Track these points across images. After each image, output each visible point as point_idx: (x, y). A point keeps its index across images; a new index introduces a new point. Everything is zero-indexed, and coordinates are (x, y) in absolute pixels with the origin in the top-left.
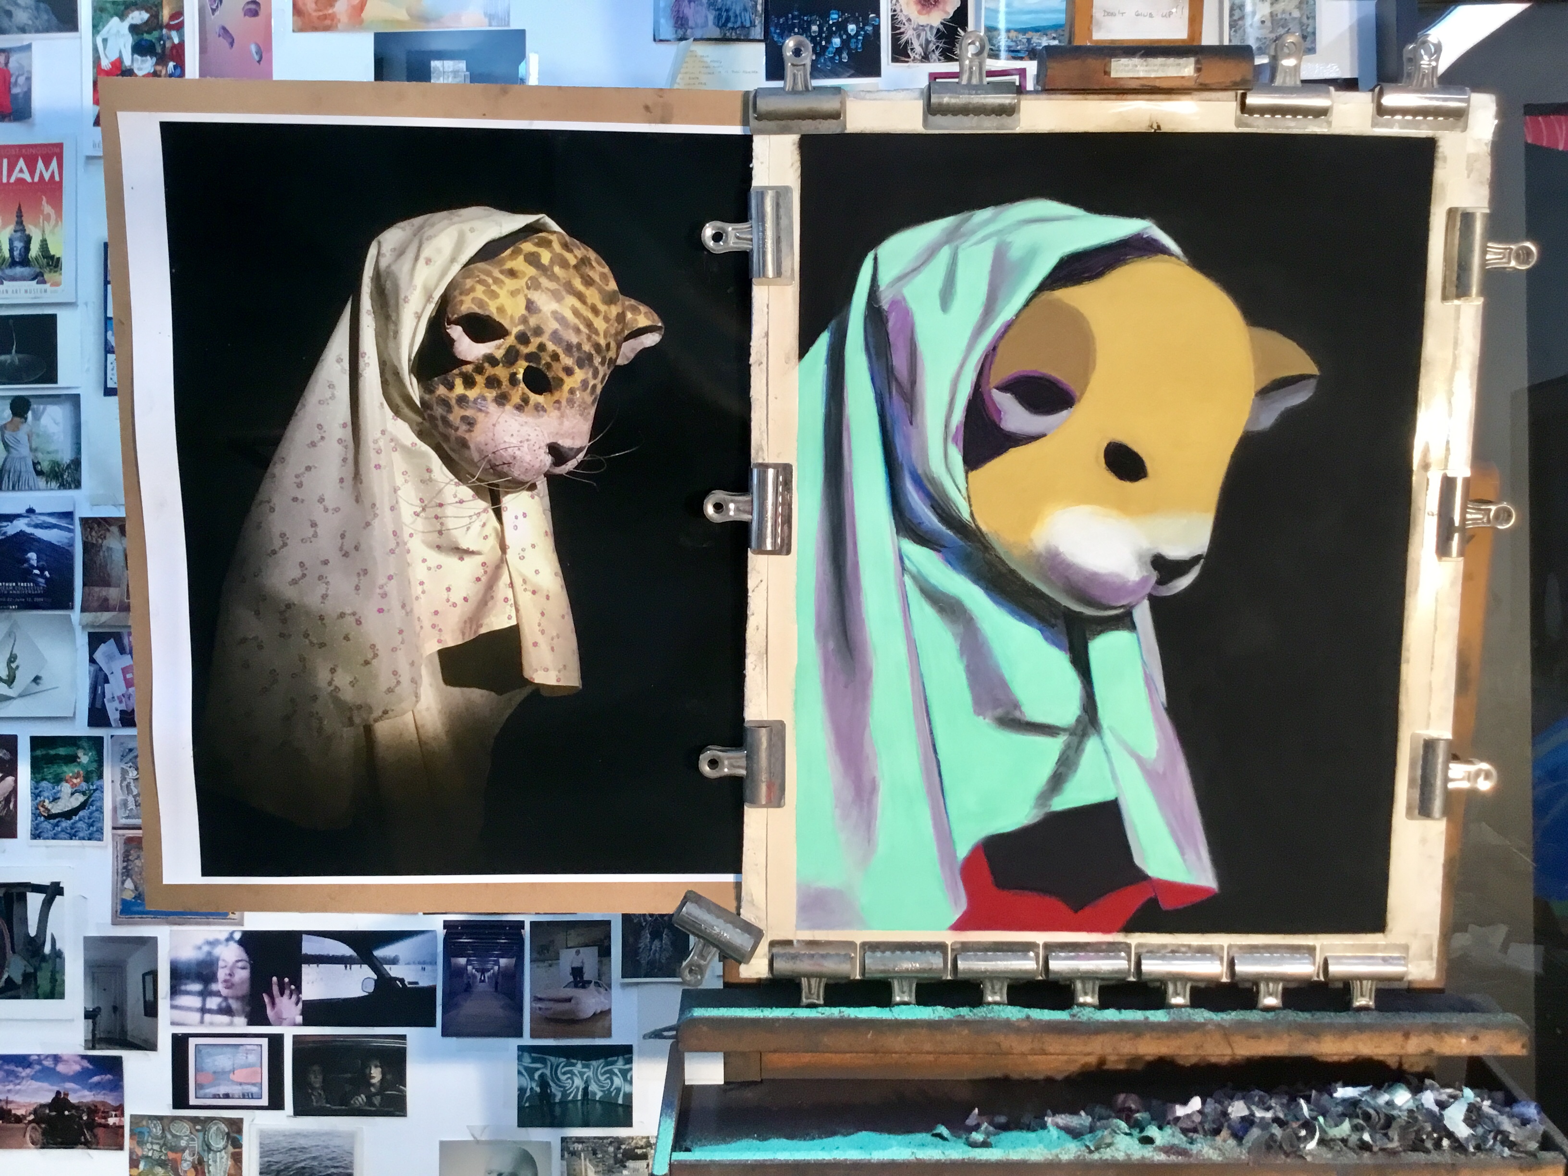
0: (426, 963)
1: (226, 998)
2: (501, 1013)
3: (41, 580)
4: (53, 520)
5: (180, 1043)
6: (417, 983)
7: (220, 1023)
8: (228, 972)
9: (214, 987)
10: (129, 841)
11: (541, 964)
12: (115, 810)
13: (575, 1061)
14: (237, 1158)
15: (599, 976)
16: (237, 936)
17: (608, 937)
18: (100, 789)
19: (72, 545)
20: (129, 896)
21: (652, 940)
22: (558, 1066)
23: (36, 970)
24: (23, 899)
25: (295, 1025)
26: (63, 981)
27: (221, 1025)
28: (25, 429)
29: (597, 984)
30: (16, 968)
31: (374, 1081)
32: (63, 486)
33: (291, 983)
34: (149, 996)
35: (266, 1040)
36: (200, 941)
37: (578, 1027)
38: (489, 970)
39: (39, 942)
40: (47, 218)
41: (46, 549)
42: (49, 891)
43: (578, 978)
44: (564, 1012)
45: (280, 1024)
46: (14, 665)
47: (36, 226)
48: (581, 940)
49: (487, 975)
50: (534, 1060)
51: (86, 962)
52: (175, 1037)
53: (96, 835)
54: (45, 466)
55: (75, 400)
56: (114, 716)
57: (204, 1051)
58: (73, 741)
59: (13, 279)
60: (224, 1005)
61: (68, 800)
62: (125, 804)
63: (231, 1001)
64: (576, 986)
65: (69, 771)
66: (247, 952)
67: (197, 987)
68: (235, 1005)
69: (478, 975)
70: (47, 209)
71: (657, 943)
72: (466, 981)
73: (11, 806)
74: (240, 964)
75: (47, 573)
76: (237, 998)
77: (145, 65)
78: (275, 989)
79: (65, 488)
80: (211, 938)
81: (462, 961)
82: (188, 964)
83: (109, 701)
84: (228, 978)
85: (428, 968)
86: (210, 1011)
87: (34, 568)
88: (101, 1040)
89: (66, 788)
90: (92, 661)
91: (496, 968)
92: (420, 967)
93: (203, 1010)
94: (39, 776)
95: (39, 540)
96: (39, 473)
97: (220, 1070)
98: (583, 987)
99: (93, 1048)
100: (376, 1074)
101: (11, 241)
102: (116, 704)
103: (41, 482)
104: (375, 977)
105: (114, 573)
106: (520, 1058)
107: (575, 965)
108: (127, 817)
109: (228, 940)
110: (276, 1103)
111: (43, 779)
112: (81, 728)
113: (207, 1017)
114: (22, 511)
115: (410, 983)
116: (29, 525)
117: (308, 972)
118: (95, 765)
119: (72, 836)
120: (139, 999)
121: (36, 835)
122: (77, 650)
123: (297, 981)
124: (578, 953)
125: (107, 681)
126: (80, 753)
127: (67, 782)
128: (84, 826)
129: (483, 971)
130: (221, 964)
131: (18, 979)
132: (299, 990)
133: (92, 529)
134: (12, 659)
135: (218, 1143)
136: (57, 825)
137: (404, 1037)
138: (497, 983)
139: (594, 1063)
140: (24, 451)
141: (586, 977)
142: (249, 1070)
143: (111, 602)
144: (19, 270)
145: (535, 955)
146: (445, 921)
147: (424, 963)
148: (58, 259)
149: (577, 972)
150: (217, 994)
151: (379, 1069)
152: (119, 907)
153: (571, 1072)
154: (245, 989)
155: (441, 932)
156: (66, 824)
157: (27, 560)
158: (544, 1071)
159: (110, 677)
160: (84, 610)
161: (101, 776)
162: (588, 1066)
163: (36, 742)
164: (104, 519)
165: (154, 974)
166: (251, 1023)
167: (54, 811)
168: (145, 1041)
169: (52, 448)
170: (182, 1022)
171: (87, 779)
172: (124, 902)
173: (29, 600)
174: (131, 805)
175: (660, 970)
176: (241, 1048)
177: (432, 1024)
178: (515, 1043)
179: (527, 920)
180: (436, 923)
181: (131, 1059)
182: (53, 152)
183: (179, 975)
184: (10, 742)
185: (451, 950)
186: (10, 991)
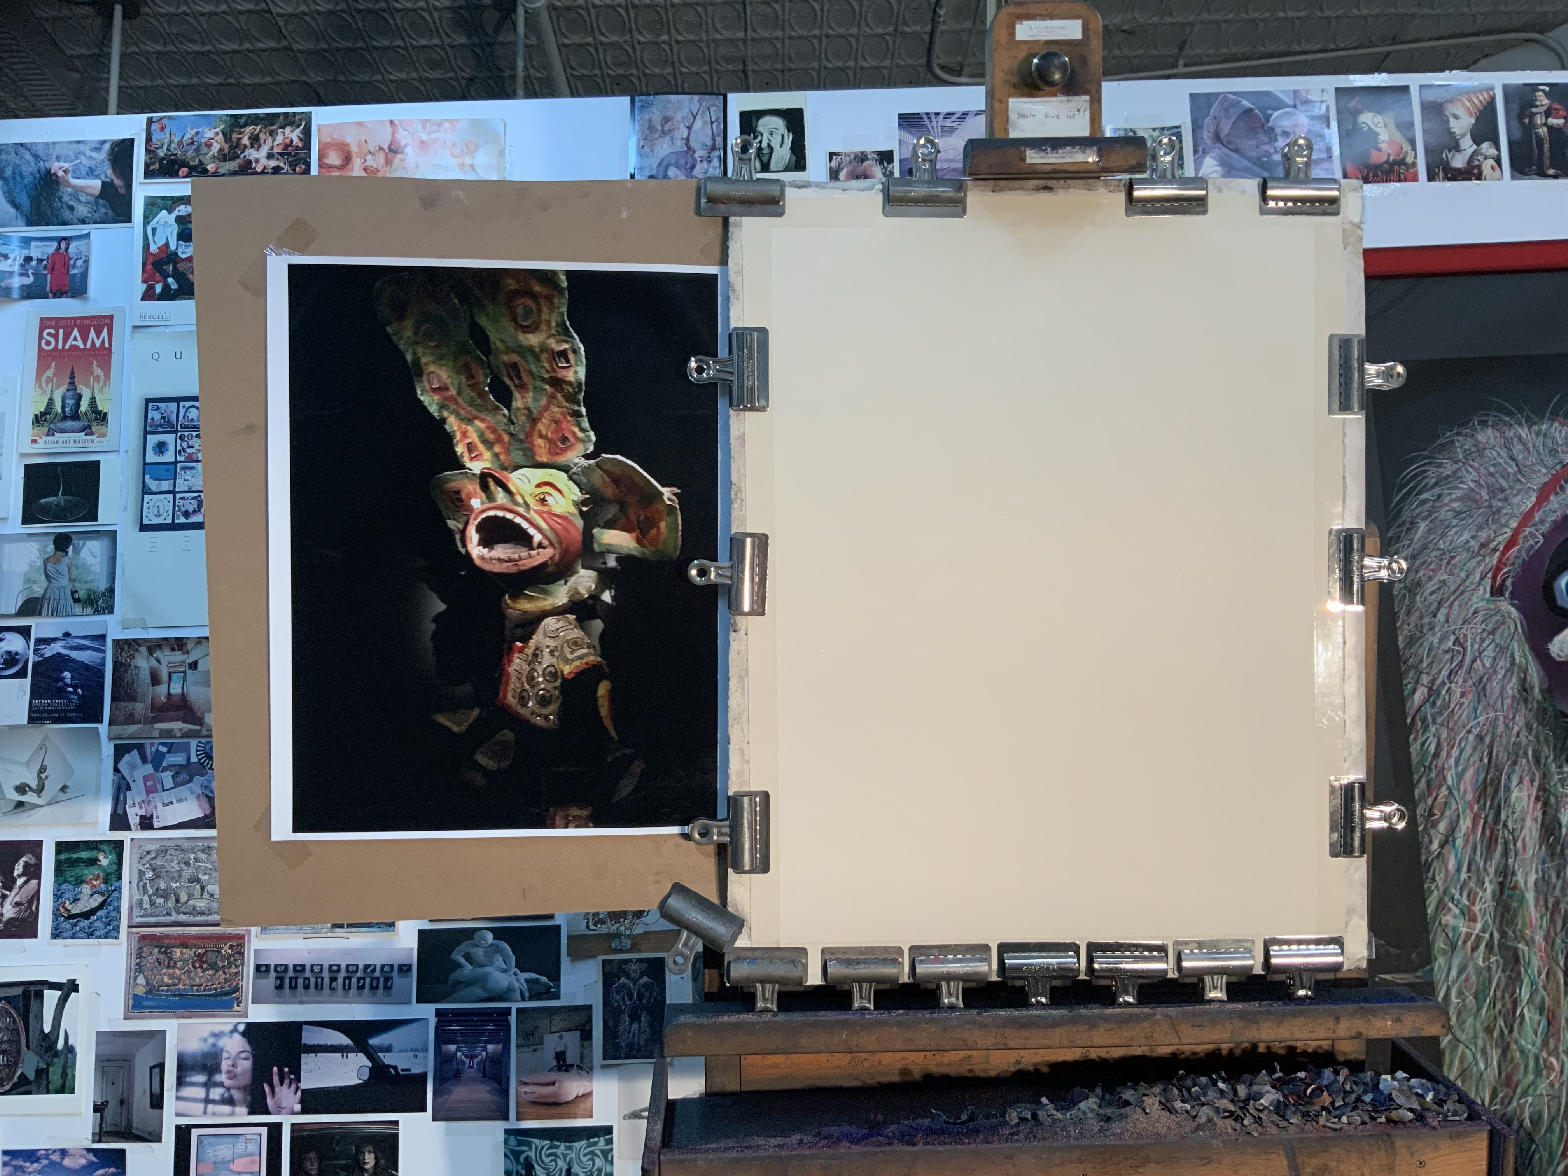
0: (418, 1050)
1: (228, 1089)
2: (487, 1097)
3: (73, 696)
4: (86, 643)
5: (183, 1134)
6: (409, 1070)
7: (223, 1113)
8: (230, 1062)
9: (218, 1078)
10: (143, 938)
11: (526, 1049)
12: (131, 909)
13: (558, 1143)
15: (582, 1058)
16: (241, 1028)
17: (590, 1021)
18: (119, 890)
19: (103, 664)
20: (141, 991)
21: (631, 1024)
22: (542, 1148)
23: (48, 1065)
24: (40, 996)
25: (293, 1113)
26: (74, 1076)
27: (222, 1115)
28: (65, 561)
29: (580, 1068)
30: (29, 1065)
31: (367, 1167)
32: (97, 612)
33: (291, 1072)
34: (156, 1089)
35: (265, 1129)
36: (205, 1033)
37: (561, 1109)
38: (477, 1056)
39: (53, 1038)
40: (97, 379)
41: (80, 669)
42: (66, 989)
43: (561, 1061)
44: (548, 1096)
45: (279, 1113)
46: (43, 776)
47: (87, 386)
48: (563, 1025)
49: (476, 1060)
50: (519, 1143)
51: (97, 1056)
52: (178, 1127)
53: (114, 934)
54: (82, 594)
55: (112, 535)
56: (134, 820)
57: (206, 1141)
59: (63, 431)
60: (226, 1095)
61: (88, 902)
62: (140, 903)
63: (233, 1091)
64: (560, 1070)
65: (89, 873)
66: (250, 1043)
67: (201, 1078)
68: (237, 1095)
69: (467, 1061)
70: (98, 371)
71: (635, 1026)
72: (455, 1066)
73: (34, 908)
74: (243, 1055)
75: (80, 691)
76: (239, 1088)
78: (276, 1079)
79: (99, 614)
80: (216, 1030)
81: (452, 1047)
82: (194, 1056)
83: (130, 807)
84: (231, 1068)
85: (420, 1055)
86: (214, 1102)
87: (67, 685)
88: (108, 1133)
89: (86, 889)
90: (116, 770)
91: (484, 1054)
92: (412, 1054)
93: (207, 1101)
94: (61, 879)
95: (74, 661)
96: (77, 601)
97: (220, 1159)
98: (566, 1071)
99: (100, 1141)
100: (370, 1160)
101: (63, 399)
102: (137, 810)
103: (78, 608)
104: (370, 1065)
105: (140, 690)
106: (506, 1142)
107: (559, 1049)
108: (141, 916)
109: (232, 1032)
111: (65, 882)
112: (103, 833)
113: (211, 1107)
114: (60, 635)
115: (403, 1070)
116: (64, 647)
117: (308, 1061)
118: (115, 867)
119: (90, 935)
120: (145, 1092)
122: (101, 761)
123: (296, 1071)
124: (561, 1037)
125: (129, 788)
126: (101, 857)
127: (87, 883)
128: (101, 925)
129: (472, 1057)
130: (225, 1055)
131: (31, 1076)
132: (298, 1079)
133: (122, 649)
134: (43, 769)
136: (76, 925)
137: (396, 1123)
138: (484, 1068)
139: (577, 1145)
140: (65, 581)
141: (568, 1061)
142: (249, 1159)
143: (137, 717)
144: (69, 423)
145: (521, 1041)
146: (437, 1010)
147: (416, 1050)
148: (106, 414)
149: (560, 1056)
150: (221, 1084)
151: (373, 1155)
152: (131, 1002)
153: (555, 1154)
154: (246, 1080)
155: (433, 1021)
156: (84, 923)
157: (63, 679)
158: (529, 1153)
159: (132, 785)
160: (111, 724)
161: (120, 878)
162: (570, 1148)
163: (62, 847)
164: (135, 640)
165: (161, 1066)
166: (251, 1113)
167: (73, 912)
168: (150, 1133)
169: (90, 578)
170: (184, 1112)
171: (106, 881)
172: (136, 996)
173: (62, 715)
174: (147, 905)
175: (639, 1051)
176: (242, 1138)
177: (424, 1110)
178: (498, 1128)
179: (514, 1006)
180: (428, 1011)
181: (134, 1151)
182: (104, 323)
183: (184, 1067)
184: (35, 847)
185: (442, 1037)
186: (23, 1086)
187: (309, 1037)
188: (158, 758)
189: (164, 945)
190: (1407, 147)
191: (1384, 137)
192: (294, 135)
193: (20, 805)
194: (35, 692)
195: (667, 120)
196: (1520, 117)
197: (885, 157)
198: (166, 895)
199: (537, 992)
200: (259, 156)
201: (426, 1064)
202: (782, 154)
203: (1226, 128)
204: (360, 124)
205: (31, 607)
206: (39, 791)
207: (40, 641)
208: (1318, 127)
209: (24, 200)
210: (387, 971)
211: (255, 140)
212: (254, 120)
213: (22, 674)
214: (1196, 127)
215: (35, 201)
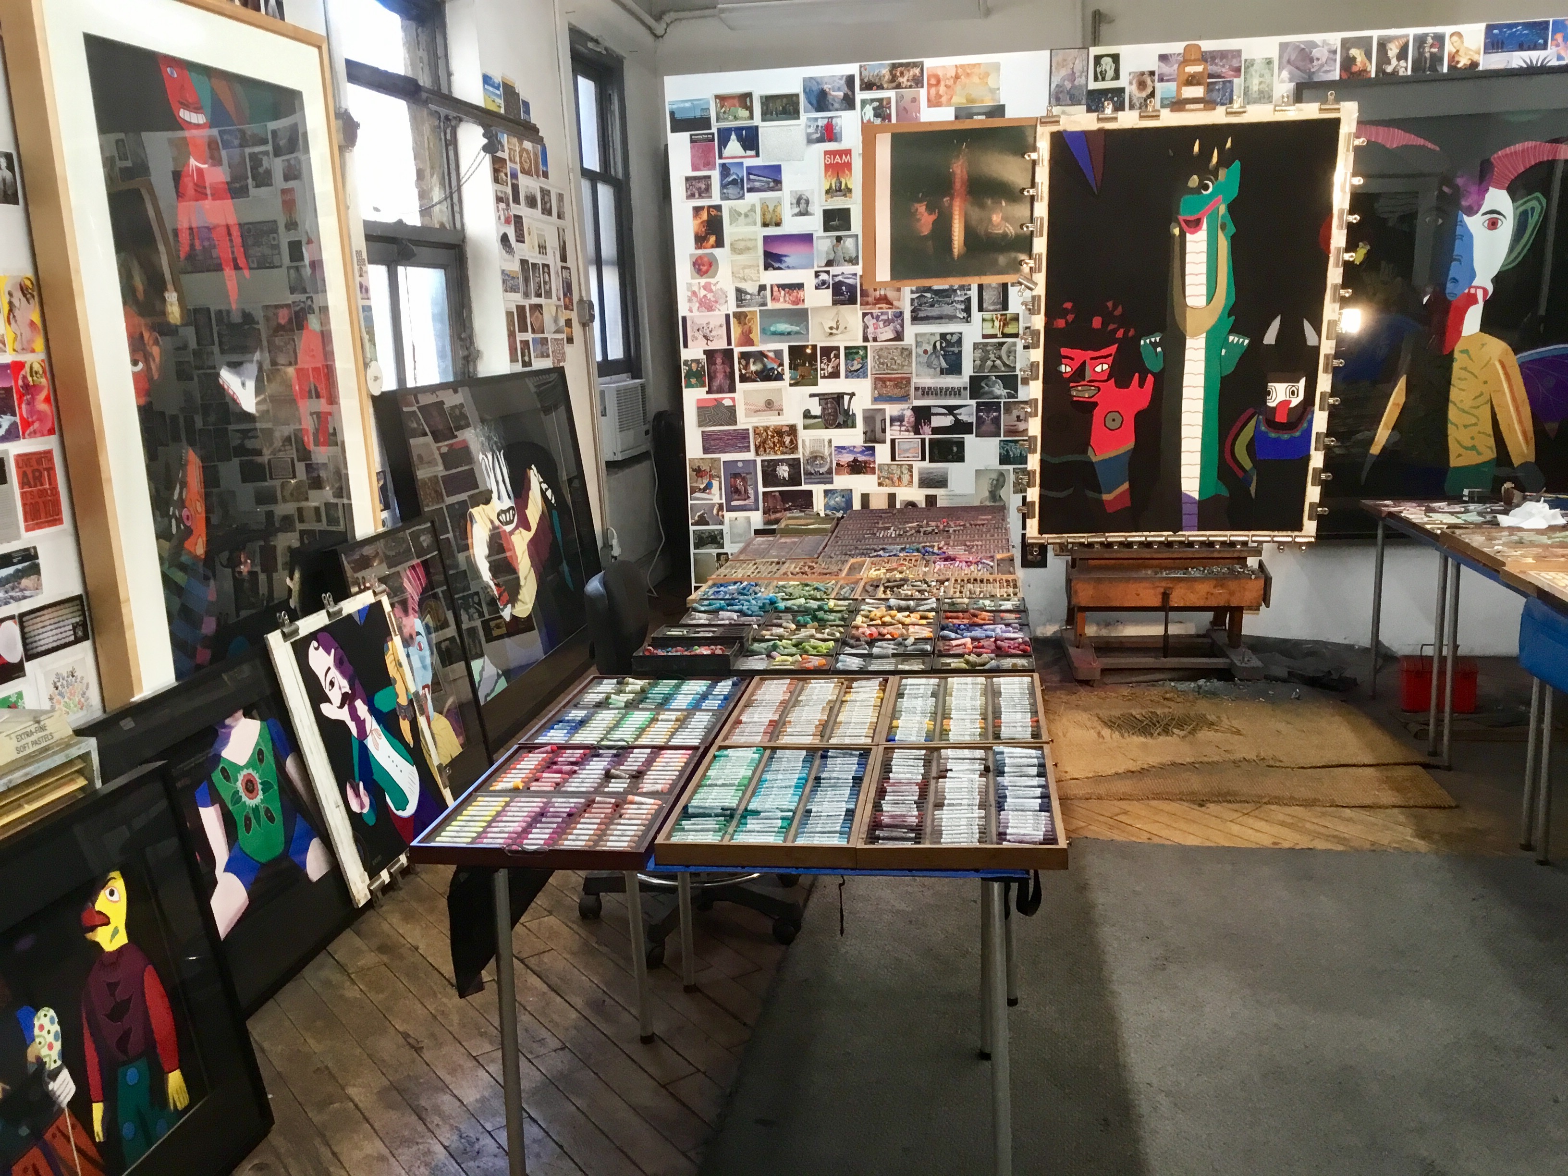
0: (970, 415)
1: (907, 427)
3: (845, 295)
4: (850, 276)
5: (893, 441)
6: (967, 421)
7: (906, 435)
8: (908, 418)
9: (904, 423)
10: (876, 379)
12: (871, 368)
13: (1015, 444)
14: (911, 476)
16: (911, 407)
18: (867, 362)
19: (856, 284)
22: (1010, 446)
25: (929, 435)
26: (856, 423)
28: (840, 246)
29: (1025, 421)
30: (841, 419)
31: (954, 451)
34: (883, 427)
36: (899, 409)
38: (990, 417)
40: (847, 175)
41: (849, 286)
42: (851, 395)
43: (1018, 419)
44: (1013, 429)
45: (925, 435)
46: (838, 324)
47: (843, 178)
50: (1004, 444)
51: (863, 416)
52: (891, 439)
53: (866, 377)
55: (857, 236)
56: (871, 339)
57: (901, 443)
58: (858, 348)
59: (836, 196)
60: (907, 429)
61: (856, 366)
62: (875, 366)
63: (909, 428)
65: (856, 357)
66: (914, 412)
67: (898, 424)
69: (987, 418)
70: (847, 172)
72: (982, 421)
73: (839, 368)
74: (911, 416)
75: (849, 293)
76: (911, 427)
77: (878, 121)
78: (923, 424)
80: (902, 408)
82: (895, 416)
83: (869, 334)
84: (908, 420)
86: (903, 431)
87: (843, 292)
88: (868, 441)
89: (855, 362)
90: (863, 321)
91: (992, 416)
93: (901, 431)
95: (846, 283)
96: (845, 260)
97: (906, 449)
98: (1021, 421)
99: (866, 443)
100: (955, 449)
101: (835, 184)
102: (872, 335)
103: (846, 264)
104: (954, 419)
105: (870, 293)
106: (1000, 443)
108: (875, 371)
109: (908, 409)
110: (923, 459)
112: (860, 343)
113: (902, 433)
115: (965, 421)
116: (842, 278)
118: (865, 355)
119: (858, 377)
120: (880, 428)
121: (847, 377)
122: (857, 318)
123: (929, 421)
124: (1019, 411)
125: (868, 327)
126: (860, 351)
127: (856, 360)
128: (862, 374)
130: (906, 416)
132: (931, 424)
134: (838, 321)
135: (905, 471)
136: (853, 374)
137: (963, 438)
138: (992, 421)
141: (1022, 418)
142: (915, 449)
143: (870, 303)
144: (838, 193)
148: (851, 189)
149: (1018, 417)
150: (905, 425)
154: (913, 424)
156: (856, 373)
157: (843, 289)
158: (1007, 447)
160: (861, 305)
161: (867, 358)
162: (1022, 444)
163: (846, 348)
165: (884, 420)
166: (915, 434)
167: (852, 370)
168: (882, 441)
170: (893, 435)
171: (862, 359)
173: (844, 302)
174: (877, 367)
176: (912, 442)
178: (998, 439)
179: (1002, 401)
180: (973, 402)
181: (878, 446)
182: (848, 152)
183: (893, 420)
184: (837, 348)
185: (978, 410)
186: (839, 426)
187: (933, 410)
188: (877, 318)
189: (883, 381)
190: (1368, 64)
191: (1359, 60)
192: (917, 71)
193: (831, 334)
194: (834, 294)
195: (1065, 60)
196: (1419, 48)
197: (1152, 73)
198: (883, 364)
199: (1010, 396)
200: (903, 80)
201: (973, 419)
202: (1110, 73)
203: (1293, 58)
204: (944, 67)
205: (829, 263)
206: (837, 329)
207: (834, 276)
208: (1332, 56)
209: (814, 102)
210: (959, 390)
211: (902, 74)
212: (901, 65)
213: (828, 288)
214: (1280, 57)
215: (818, 102)
